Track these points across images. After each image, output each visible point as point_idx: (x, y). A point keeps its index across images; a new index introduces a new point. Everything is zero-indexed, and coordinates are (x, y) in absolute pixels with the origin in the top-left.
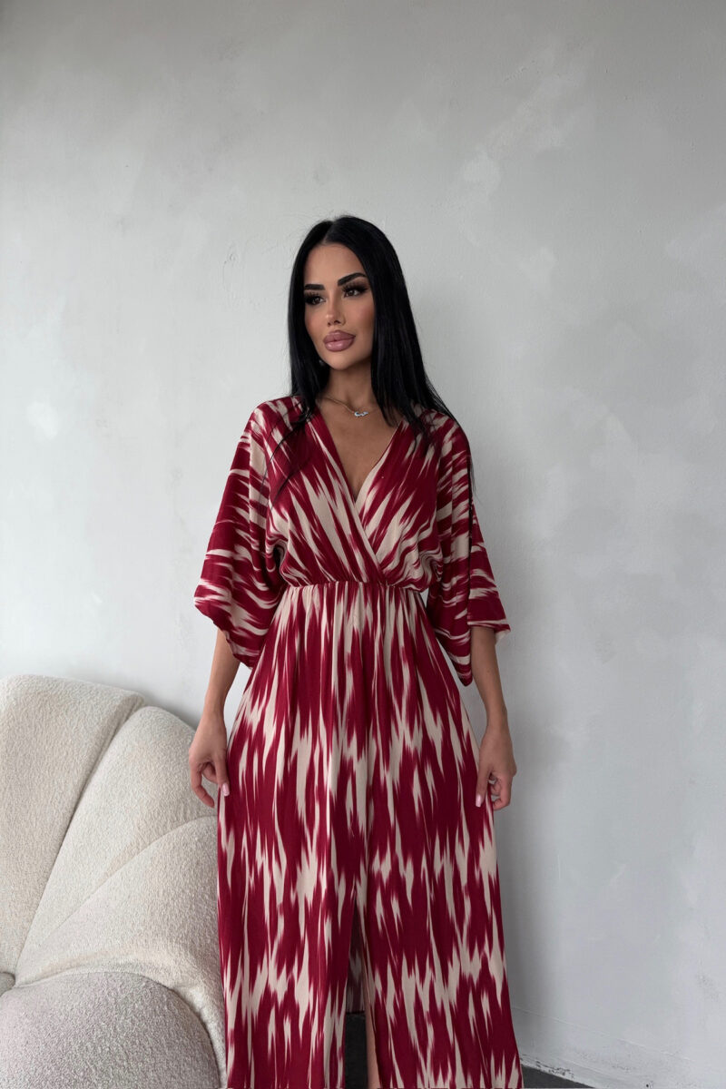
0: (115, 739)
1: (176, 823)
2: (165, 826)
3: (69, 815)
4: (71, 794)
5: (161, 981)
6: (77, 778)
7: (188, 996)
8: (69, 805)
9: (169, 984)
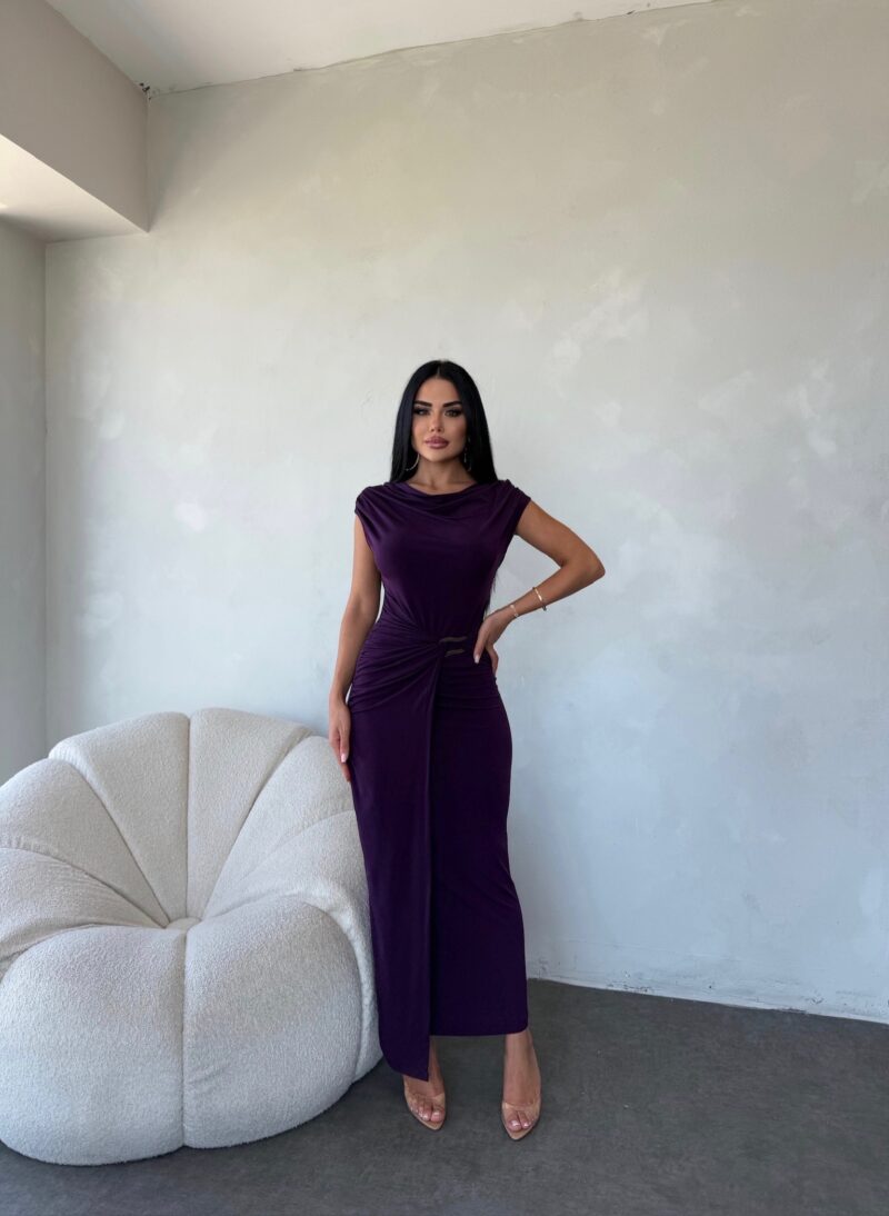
0: (290, 755)
1: (335, 811)
2: (326, 813)
3: (248, 807)
4: (253, 792)
5: (319, 905)
6: (257, 779)
7: (338, 921)
8: (250, 800)
9: (324, 908)
